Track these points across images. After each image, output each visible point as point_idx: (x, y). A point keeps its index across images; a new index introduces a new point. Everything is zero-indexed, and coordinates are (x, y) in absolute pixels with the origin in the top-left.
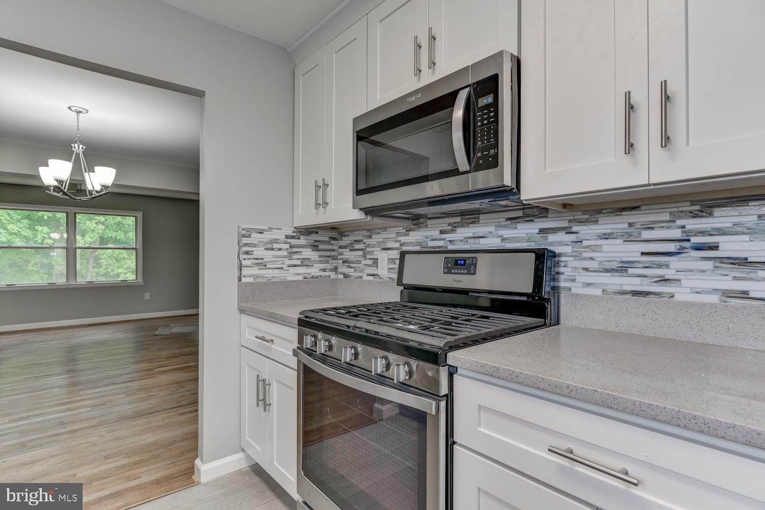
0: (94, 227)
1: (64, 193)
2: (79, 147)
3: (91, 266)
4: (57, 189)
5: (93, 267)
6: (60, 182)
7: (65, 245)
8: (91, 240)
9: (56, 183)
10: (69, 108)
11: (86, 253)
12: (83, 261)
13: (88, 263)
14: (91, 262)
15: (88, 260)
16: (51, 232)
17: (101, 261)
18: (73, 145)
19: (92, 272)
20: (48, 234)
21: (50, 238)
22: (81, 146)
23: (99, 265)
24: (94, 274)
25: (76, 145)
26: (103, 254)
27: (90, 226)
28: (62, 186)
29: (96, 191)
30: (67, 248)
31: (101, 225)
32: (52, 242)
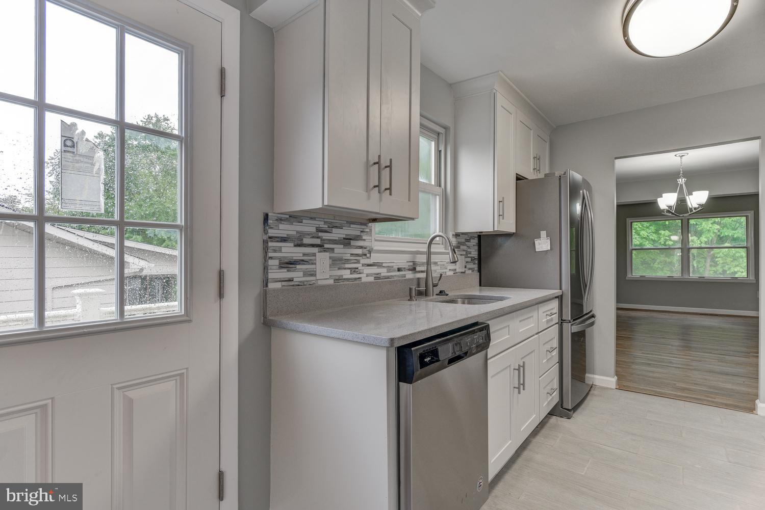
0: (710, 228)
1: (673, 214)
2: (682, 180)
3: (708, 264)
4: (668, 211)
5: (711, 266)
6: (670, 207)
7: (681, 246)
8: (706, 240)
9: (667, 208)
10: (675, 156)
11: (704, 253)
12: (701, 260)
13: (705, 262)
14: (709, 260)
15: (705, 258)
16: (671, 235)
17: (717, 260)
18: (678, 180)
19: (710, 271)
20: (669, 236)
21: (670, 240)
22: (683, 180)
23: (716, 264)
24: (712, 272)
25: (680, 180)
26: (718, 253)
27: (706, 226)
28: (671, 210)
29: (695, 209)
30: (681, 249)
31: (716, 225)
32: (672, 243)
